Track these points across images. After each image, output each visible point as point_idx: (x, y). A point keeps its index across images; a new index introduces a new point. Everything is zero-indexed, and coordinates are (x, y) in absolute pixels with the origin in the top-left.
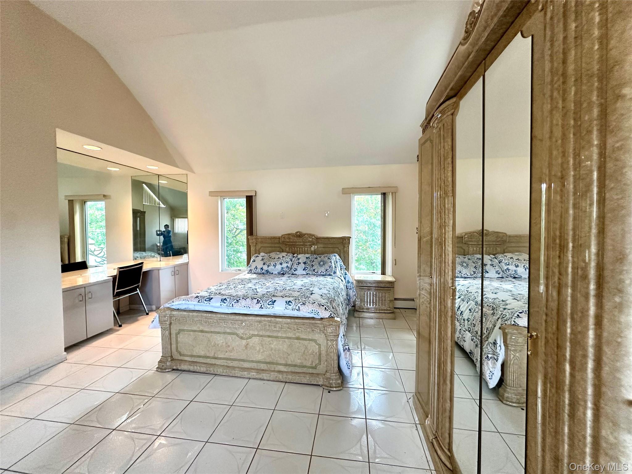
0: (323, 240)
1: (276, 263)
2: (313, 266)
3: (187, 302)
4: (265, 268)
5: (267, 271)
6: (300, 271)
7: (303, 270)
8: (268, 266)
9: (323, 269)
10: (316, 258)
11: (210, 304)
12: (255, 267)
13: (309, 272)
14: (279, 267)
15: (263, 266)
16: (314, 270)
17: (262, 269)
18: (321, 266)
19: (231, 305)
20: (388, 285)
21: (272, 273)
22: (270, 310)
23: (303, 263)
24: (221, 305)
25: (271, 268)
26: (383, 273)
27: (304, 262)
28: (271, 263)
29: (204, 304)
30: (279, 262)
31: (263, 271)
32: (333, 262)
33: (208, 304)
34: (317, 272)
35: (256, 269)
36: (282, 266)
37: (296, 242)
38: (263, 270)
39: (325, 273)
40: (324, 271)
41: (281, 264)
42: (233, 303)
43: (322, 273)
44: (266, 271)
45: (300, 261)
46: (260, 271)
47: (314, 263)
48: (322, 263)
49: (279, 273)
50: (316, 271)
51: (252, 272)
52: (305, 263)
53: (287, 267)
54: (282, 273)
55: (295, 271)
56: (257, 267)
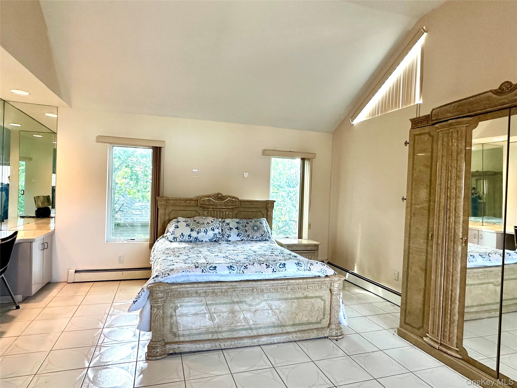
0: (247, 203)
1: (208, 229)
2: (246, 231)
3: (188, 273)
4: (194, 234)
5: (196, 239)
6: (234, 237)
7: (237, 236)
8: (198, 233)
9: (258, 234)
10: (248, 223)
11: (216, 272)
12: (180, 234)
13: (243, 238)
14: (211, 234)
15: (191, 233)
16: (248, 236)
17: (190, 236)
18: (256, 231)
19: (241, 272)
20: (314, 248)
21: (202, 241)
23: (236, 228)
24: (230, 273)
25: (201, 236)
26: (300, 237)
27: (236, 227)
28: (201, 229)
29: (209, 273)
30: (210, 228)
31: (191, 239)
32: (265, 226)
33: (215, 273)
34: (253, 238)
35: (182, 237)
36: (214, 232)
37: (217, 205)
38: (191, 237)
39: (260, 238)
40: (259, 236)
41: (213, 230)
42: (242, 269)
43: (258, 239)
44: (195, 238)
45: (231, 226)
46: (187, 239)
47: (247, 228)
48: (255, 228)
49: (211, 241)
50: (251, 236)
51: (178, 240)
52: (237, 228)
53: (219, 233)
54: (214, 239)
55: (228, 237)
56: (183, 234)
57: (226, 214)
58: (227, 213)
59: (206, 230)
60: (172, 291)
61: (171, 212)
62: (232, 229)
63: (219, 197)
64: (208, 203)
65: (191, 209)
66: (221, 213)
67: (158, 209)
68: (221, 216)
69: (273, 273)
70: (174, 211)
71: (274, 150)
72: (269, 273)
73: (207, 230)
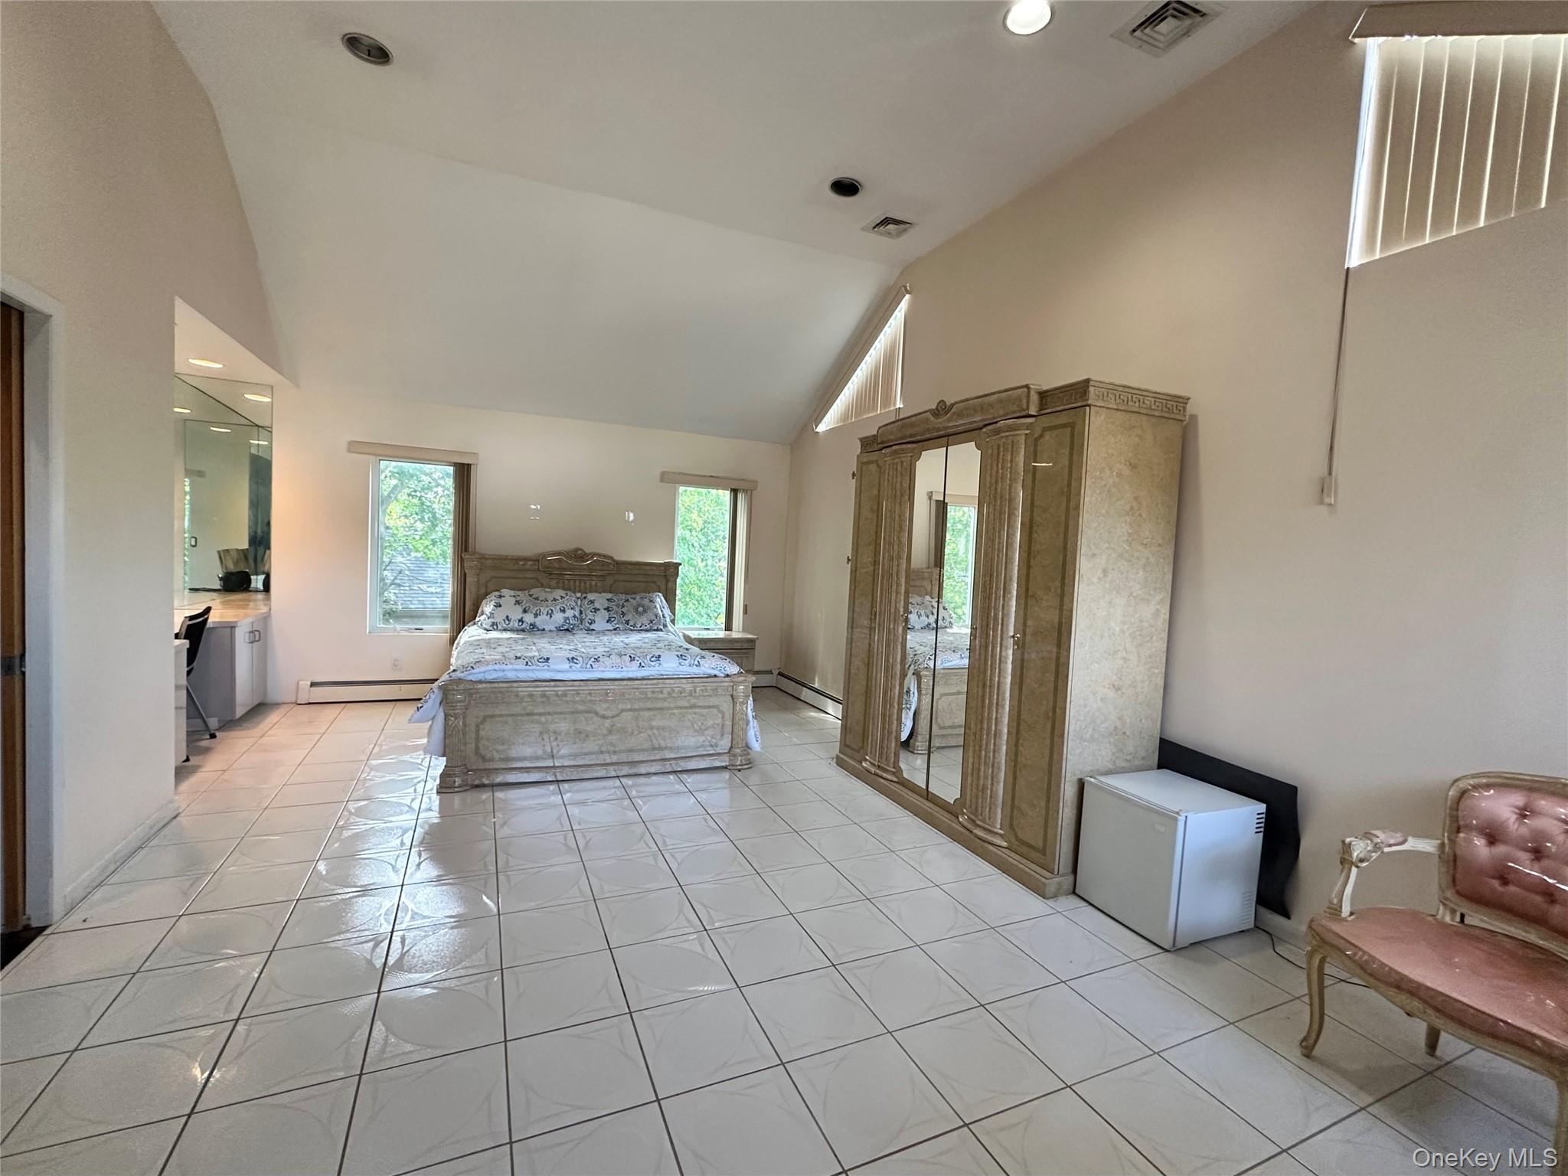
0: (629, 567)
1: (553, 609)
2: (624, 614)
3: (504, 667)
4: (529, 618)
5: (533, 625)
6: (600, 624)
7: (607, 622)
8: (536, 615)
9: (644, 620)
10: (627, 601)
11: (549, 666)
12: (504, 618)
13: (617, 626)
14: (559, 618)
15: (524, 615)
16: (627, 622)
17: (521, 621)
18: (641, 614)
19: (589, 666)
20: (745, 646)
21: (544, 630)
22: (657, 668)
23: (605, 609)
24: (571, 667)
25: (542, 621)
26: (729, 627)
27: (606, 607)
28: (542, 609)
29: (538, 668)
30: (558, 608)
31: (523, 626)
32: (658, 606)
33: (546, 667)
34: (634, 626)
35: (507, 622)
36: (566, 615)
37: (574, 569)
38: (523, 622)
39: (648, 626)
40: (646, 622)
41: (563, 611)
42: (590, 662)
43: (643, 628)
44: (531, 625)
45: (597, 605)
46: (516, 625)
47: (624, 610)
48: (640, 609)
49: (559, 629)
50: (631, 623)
51: (500, 627)
52: (607, 609)
53: (575, 616)
54: (565, 627)
55: (591, 624)
56: (510, 617)
57: (591, 585)
58: (594, 583)
59: (550, 612)
60: (477, 693)
61: (490, 580)
62: (599, 610)
63: (579, 555)
64: (557, 566)
65: (527, 576)
66: (582, 584)
67: (465, 574)
68: (582, 588)
69: (640, 668)
70: (494, 580)
71: (682, 473)
72: (633, 669)
73: (552, 611)
